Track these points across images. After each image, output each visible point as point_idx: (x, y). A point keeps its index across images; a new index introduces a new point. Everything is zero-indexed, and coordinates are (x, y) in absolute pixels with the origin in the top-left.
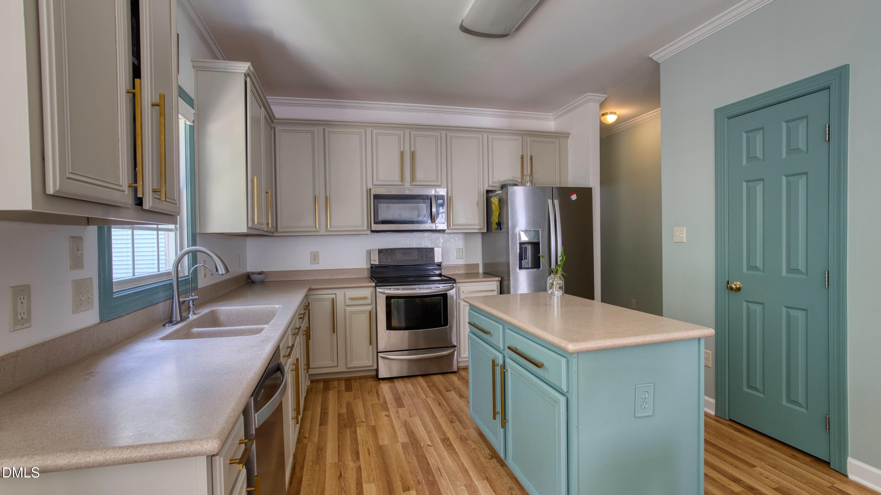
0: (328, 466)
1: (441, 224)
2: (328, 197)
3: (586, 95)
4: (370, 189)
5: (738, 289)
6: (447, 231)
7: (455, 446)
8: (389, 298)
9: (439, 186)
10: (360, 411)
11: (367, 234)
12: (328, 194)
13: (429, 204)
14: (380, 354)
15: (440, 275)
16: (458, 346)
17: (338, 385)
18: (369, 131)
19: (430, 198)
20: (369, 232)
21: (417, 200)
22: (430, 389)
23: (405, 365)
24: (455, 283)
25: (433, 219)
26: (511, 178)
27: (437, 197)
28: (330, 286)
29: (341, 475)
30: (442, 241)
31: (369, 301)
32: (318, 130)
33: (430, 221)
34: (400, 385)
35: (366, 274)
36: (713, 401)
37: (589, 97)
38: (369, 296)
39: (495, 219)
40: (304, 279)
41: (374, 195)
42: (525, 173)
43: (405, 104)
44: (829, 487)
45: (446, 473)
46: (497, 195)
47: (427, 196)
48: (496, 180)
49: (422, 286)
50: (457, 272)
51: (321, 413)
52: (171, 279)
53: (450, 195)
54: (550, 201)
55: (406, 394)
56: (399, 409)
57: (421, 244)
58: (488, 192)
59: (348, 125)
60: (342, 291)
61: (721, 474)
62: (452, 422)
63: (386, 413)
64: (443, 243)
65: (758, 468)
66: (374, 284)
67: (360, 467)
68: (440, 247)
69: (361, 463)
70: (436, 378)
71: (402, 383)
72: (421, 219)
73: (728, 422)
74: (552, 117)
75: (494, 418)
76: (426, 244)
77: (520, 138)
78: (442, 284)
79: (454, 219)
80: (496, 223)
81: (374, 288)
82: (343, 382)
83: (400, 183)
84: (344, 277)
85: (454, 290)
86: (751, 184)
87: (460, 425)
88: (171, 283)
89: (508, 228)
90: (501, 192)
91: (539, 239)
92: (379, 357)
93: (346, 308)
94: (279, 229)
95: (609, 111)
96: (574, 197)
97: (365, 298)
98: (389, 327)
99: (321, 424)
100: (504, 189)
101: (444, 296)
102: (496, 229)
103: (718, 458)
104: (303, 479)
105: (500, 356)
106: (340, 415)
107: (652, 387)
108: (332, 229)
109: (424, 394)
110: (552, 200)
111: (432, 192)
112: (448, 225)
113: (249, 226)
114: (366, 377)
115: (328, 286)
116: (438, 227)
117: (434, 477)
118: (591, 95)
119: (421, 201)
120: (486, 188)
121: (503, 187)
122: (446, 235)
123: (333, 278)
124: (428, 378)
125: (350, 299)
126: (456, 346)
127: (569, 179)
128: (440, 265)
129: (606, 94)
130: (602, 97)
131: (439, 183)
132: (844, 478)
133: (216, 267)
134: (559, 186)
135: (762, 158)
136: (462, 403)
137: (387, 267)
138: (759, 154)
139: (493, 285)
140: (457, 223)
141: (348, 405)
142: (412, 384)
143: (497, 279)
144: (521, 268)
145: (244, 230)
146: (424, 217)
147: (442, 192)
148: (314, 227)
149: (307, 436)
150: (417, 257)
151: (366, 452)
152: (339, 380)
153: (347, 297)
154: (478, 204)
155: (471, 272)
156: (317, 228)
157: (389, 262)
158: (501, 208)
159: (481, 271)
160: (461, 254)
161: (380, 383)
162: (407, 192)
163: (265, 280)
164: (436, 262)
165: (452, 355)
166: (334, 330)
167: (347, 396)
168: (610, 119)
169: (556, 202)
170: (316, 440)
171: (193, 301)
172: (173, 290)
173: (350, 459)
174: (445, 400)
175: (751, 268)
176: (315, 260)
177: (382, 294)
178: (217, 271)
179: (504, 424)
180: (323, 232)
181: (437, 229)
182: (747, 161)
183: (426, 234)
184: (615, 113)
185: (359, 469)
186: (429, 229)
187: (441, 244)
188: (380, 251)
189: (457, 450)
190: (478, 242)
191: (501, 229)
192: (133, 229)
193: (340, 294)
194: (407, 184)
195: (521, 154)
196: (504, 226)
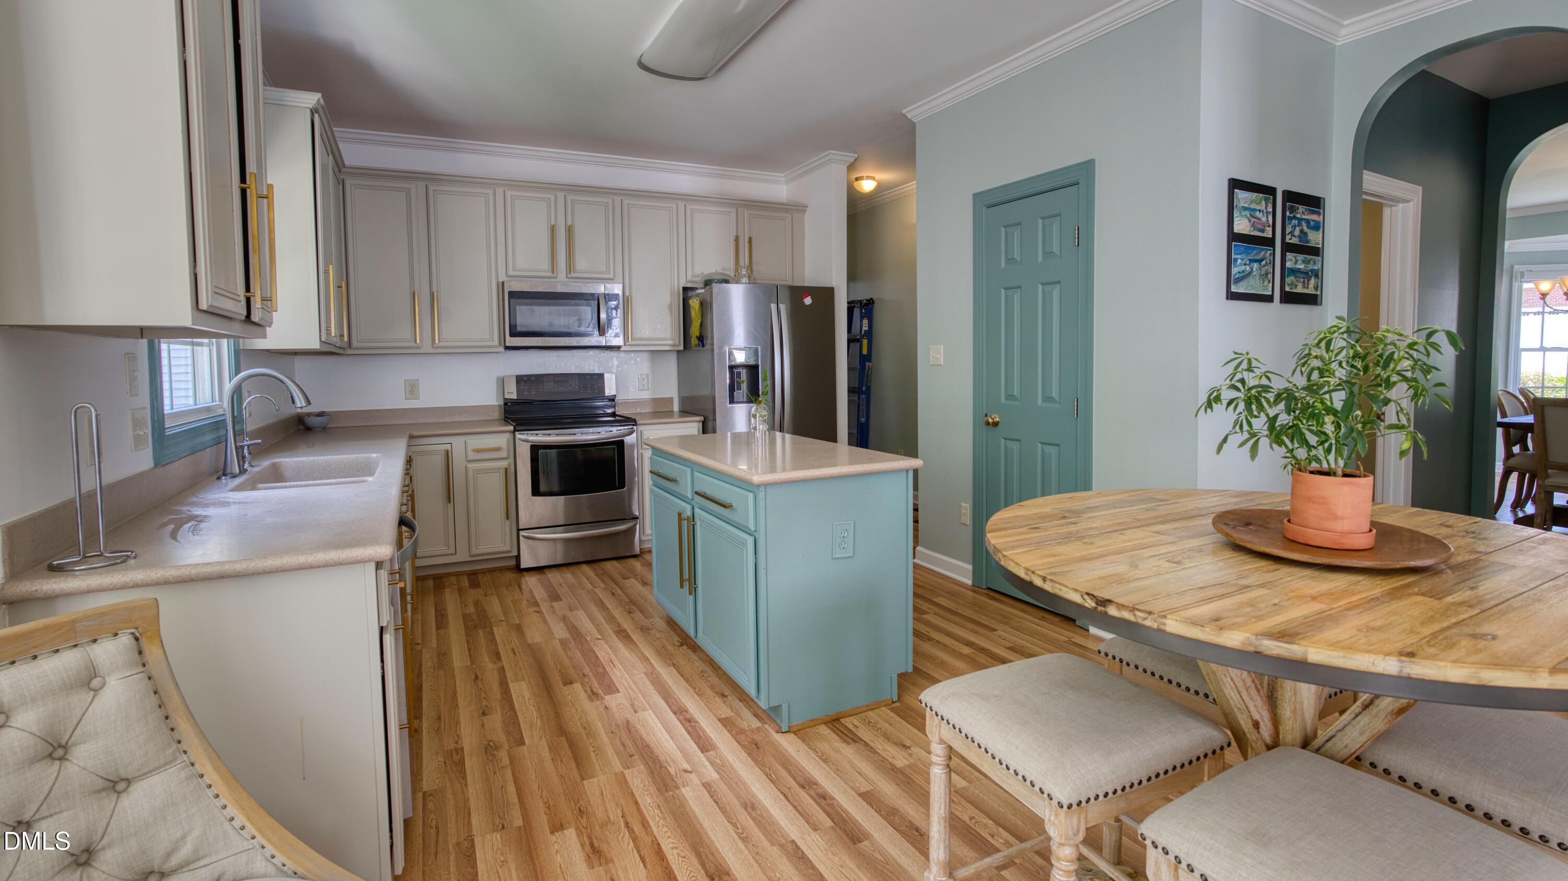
0: (457, 671)
1: (614, 337)
2: (435, 293)
3: (828, 152)
4: (503, 283)
5: (996, 424)
6: (623, 348)
7: (633, 637)
8: (535, 449)
9: (611, 280)
10: (494, 606)
11: (498, 352)
12: (434, 289)
13: (596, 307)
14: (522, 533)
15: (614, 415)
16: (641, 517)
17: (457, 581)
18: (499, 191)
19: (596, 298)
20: (502, 349)
21: (577, 301)
22: (599, 578)
23: (560, 547)
24: (636, 425)
25: (602, 331)
26: (720, 271)
27: (609, 297)
28: (442, 432)
29: (477, 677)
30: (616, 362)
31: (504, 454)
32: (417, 188)
33: (596, 333)
34: (554, 577)
35: (497, 415)
36: (970, 567)
37: (831, 157)
38: (504, 446)
39: (695, 331)
40: (395, 423)
41: (510, 293)
42: (741, 263)
43: (558, 151)
44: (1065, 642)
45: (621, 664)
46: (698, 295)
47: (592, 295)
48: (698, 272)
49: (585, 430)
50: (639, 410)
51: (436, 616)
52: (224, 415)
53: (627, 294)
54: (773, 306)
55: (564, 585)
56: (554, 604)
57: (584, 368)
58: (685, 289)
59: (466, 182)
60: (463, 438)
61: (955, 639)
62: (630, 612)
63: (536, 609)
64: (618, 367)
65: (999, 632)
66: (511, 428)
67: (503, 667)
68: (612, 373)
69: (504, 663)
70: (608, 565)
71: (557, 573)
72: (583, 329)
73: (985, 591)
74: (783, 179)
75: (682, 587)
76: (592, 368)
77: (734, 211)
78: (616, 426)
79: (634, 330)
80: (697, 337)
81: (512, 434)
82: (466, 577)
83: (550, 274)
84: (462, 419)
85: (634, 435)
86: (1047, 288)
87: (641, 615)
88: (224, 420)
89: (713, 344)
90: (703, 291)
91: (757, 360)
92: (521, 538)
93: (468, 465)
94: (355, 344)
95: (865, 175)
96: (808, 301)
97: (498, 449)
98: (536, 492)
99: (438, 627)
100: (708, 287)
101: (620, 444)
102: (696, 346)
103: (959, 625)
104: (424, 685)
105: (688, 507)
106: (465, 616)
107: (852, 525)
108: (442, 344)
109: (591, 584)
110: (776, 305)
111: (601, 289)
112: (626, 339)
113: (323, 340)
114: (501, 570)
115: (438, 432)
116: (610, 341)
117: (604, 668)
118: (833, 154)
119: (584, 302)
120: (683, 283)
121: (708, 283)
122: (622, 354)
123: (441, 420)
124: (596, 566)
125: (473, 450)
126: (637, 518)
127: (806, 272)
128: (613, 400)
129: (855, 153)
130: (850, 157)
131: (611, 276)
132: (1086, 633)
133: (292, 397)
134: (790, 283)
135: (1019, 261)
136: (644, 591)
137: (530, 402)
138: (1017, 256)
139: (692, 427)
140: (638, 336)
141: (477, 603)
142: (573, 574)
143: (698, 418)
144: (732, 401)
145: (315, 345)
146: (588, 327)
147: (617, 289)
148: (413, 340)
149: (420, 642)
150: (577, 388)
151: (510, 652)
152: (458, 575)
153: (470, 448)
154: (670, 307)
155: (661, 410)
156: (418, 342)
157: (533, 394)
158: (703, 316)
159: (676, 408)
160: (645, 382)
161: (523, 576)
162: (560, 289)
163: (330, 425)
164: (607, 394)
165: (631, 531)
166: (449, 497)
167: (474, 594)
168: (867, 186)
169: (782, 307)
170: (434, 644)
171: (248, 448)
172: (227, 430)
173: (487, 660)
174: (621, 588)
175: (1010, 397)
176: (412, 392)
177: (525, 443)
178: (293, 402)
179: (693, 590)
180: (427, 348)
181: (608, 344)
182: (1006, 263)
183: (591, 353)
184: (873, 179)
185: (502, 670)
186: (597, 344)
187: (614, 367)
188: (520, 380)
189: (635, 640)
190: (671, 367)
191: (703, 346)
192: (169, 343)
193: (458, 444)
194: (562, 276)
195: (735, 235)
196: (708, 342)
